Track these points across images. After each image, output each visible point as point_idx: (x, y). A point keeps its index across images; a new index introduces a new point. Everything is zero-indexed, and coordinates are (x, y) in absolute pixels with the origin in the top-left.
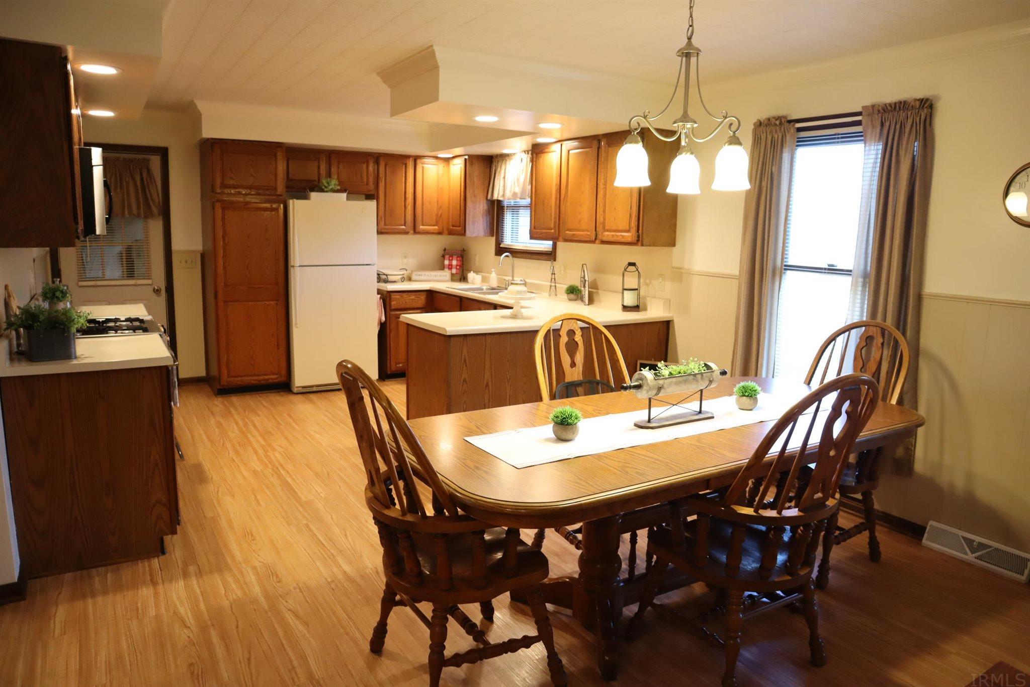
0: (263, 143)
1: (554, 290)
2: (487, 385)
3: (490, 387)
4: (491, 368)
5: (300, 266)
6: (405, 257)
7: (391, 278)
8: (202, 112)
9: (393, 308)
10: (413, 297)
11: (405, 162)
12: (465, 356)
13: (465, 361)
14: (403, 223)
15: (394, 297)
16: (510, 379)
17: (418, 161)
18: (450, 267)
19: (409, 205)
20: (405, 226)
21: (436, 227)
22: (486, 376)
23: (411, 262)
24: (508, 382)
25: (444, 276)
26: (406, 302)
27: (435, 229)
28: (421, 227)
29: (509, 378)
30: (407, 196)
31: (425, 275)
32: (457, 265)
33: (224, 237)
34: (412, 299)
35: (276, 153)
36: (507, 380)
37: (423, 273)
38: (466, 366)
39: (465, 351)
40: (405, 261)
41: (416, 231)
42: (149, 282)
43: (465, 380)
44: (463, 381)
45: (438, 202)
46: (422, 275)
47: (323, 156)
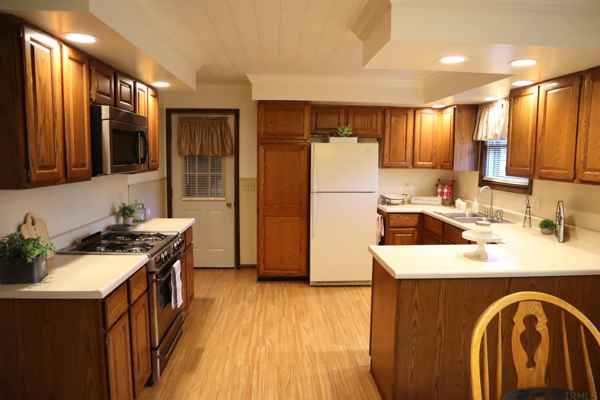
0: (295, 102)
1: (529, 222)
2: (439, 329)
3: (443, 332)
4: (445, 313)
5: (317, 192)
6: (407, 185)
7: (393, 202)
8: (252, 82)
9: (391, 226)
10: (408, 218)
11: (406, 113)
12: (416, 300)
13: (416, 304)
14: (404, 160)
15: (392, 217)
16: (465, 325)
17: (417, 112)
18: (442, 194)
19: (409, 146)
20: (405, 162)
21: (431, 163)
22: (438, 322)
23: (411, 190)
24: (463, 328)
25: (436, 201)
26: (401, 222)
27: (429, 165)
28: (418, 163)
29: (464, 324)
30: (408, 139)
31: (421, 199)
32: (447, 193)
33: (264, 170)
34: (406, 219)
35: (305, 109)
36: (463, 325)
37: (420, 198)
38: (417, 309)
39: (416, 295)
40: (407, 188)
41: (414, 166)
42: (224, 199)
43: (415, 323)
44: (413, 324)
45: (432, 143)
46: (419, 200)
47: (342, 110)
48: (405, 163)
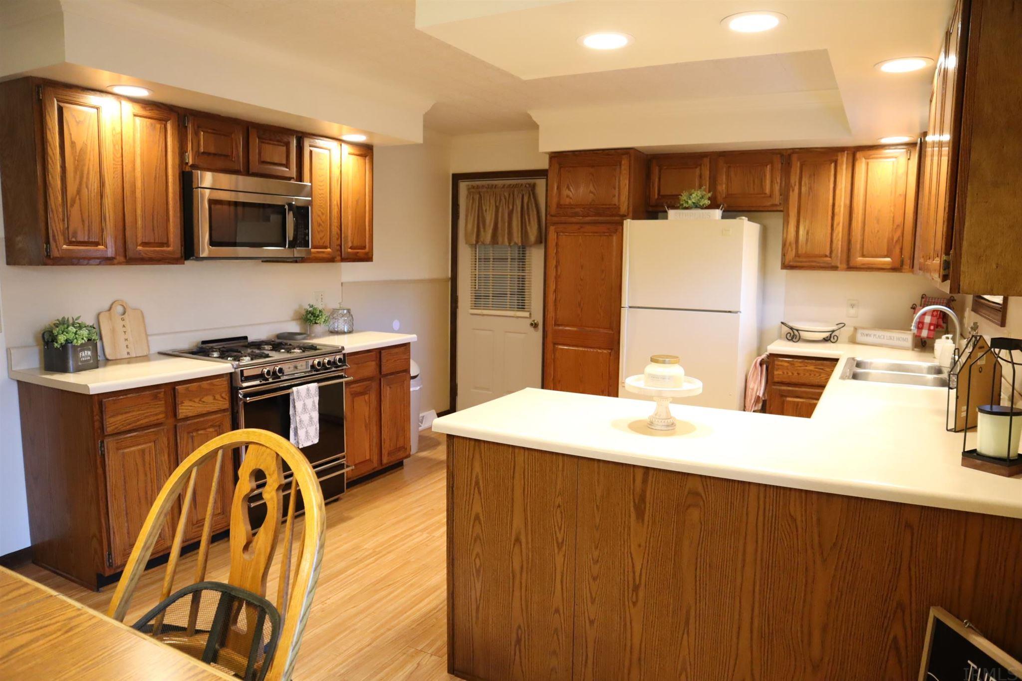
0: (607, 151)
2: (518, 540)
3: (524, 546)
4: (525, 510)
5: (630, 307)
6: (853, 306)
7: (804, 335)
8: (538, 124)
10: (811, 368)
11: (834, 158)
12: (477, 477)
13: (477, 483)
14: (828, 253)
15: (780, 363)
16: (562, 543)
17: (859, 155)
18: (920, 326)
19: (838, 224)
20: (830, 257)
21: (888, 259)
22: (515, 526)
24: (560, 548)
25: (904, 340)
26: (798, 374)
27: (885, 263)
28: (860, 259)
29: (560, 540)
30: (836, 210)
31: (874, 335)
32: (931, 324)
33: (556, 267)
34: (808, 370)
35: (621, 161)
36: (557, 543)
38: (480, 493)
39: (477, 469)
40: (852, 311)
41: (850, 268)
42: (527, 314)
43: (477, 518)
44: (475, 520)
45: (894, 217)
46: (870, 335)
47: (706, 161)
48: (830, 259)
